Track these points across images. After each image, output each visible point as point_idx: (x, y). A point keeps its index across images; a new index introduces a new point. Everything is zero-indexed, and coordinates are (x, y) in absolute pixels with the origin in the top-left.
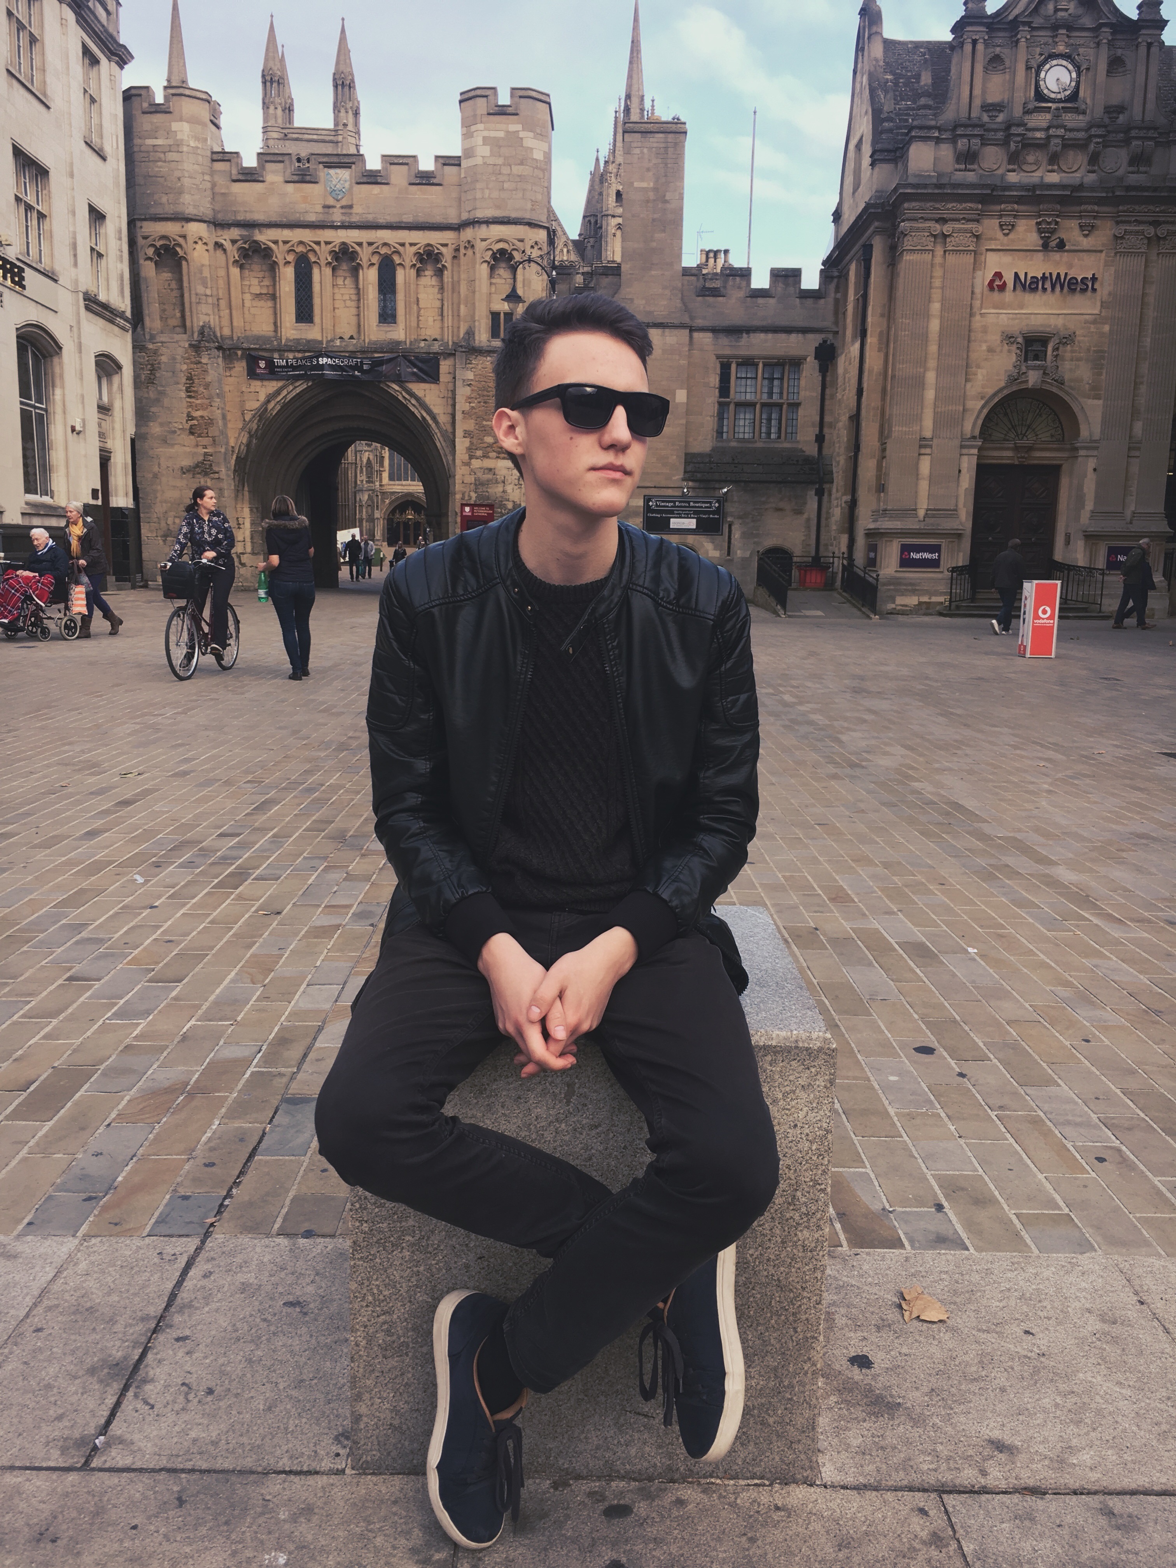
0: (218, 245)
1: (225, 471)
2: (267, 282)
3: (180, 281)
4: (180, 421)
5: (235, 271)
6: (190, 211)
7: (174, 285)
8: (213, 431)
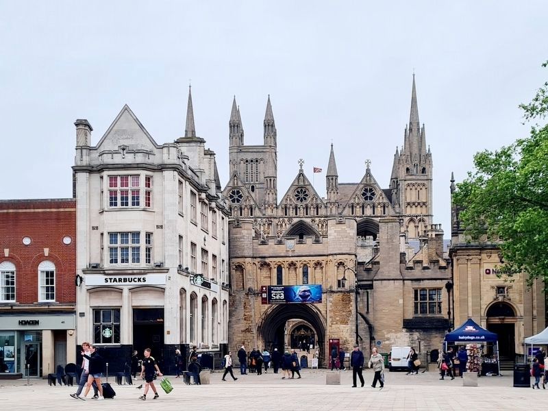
0: (254, 263)
1: (255, 331)
2: (268, 273)
3: (243, 275)
4: (242, 316)
5: (259, 270)
6: (246, 255)
7: (241, 276)
8: (252, 319)
